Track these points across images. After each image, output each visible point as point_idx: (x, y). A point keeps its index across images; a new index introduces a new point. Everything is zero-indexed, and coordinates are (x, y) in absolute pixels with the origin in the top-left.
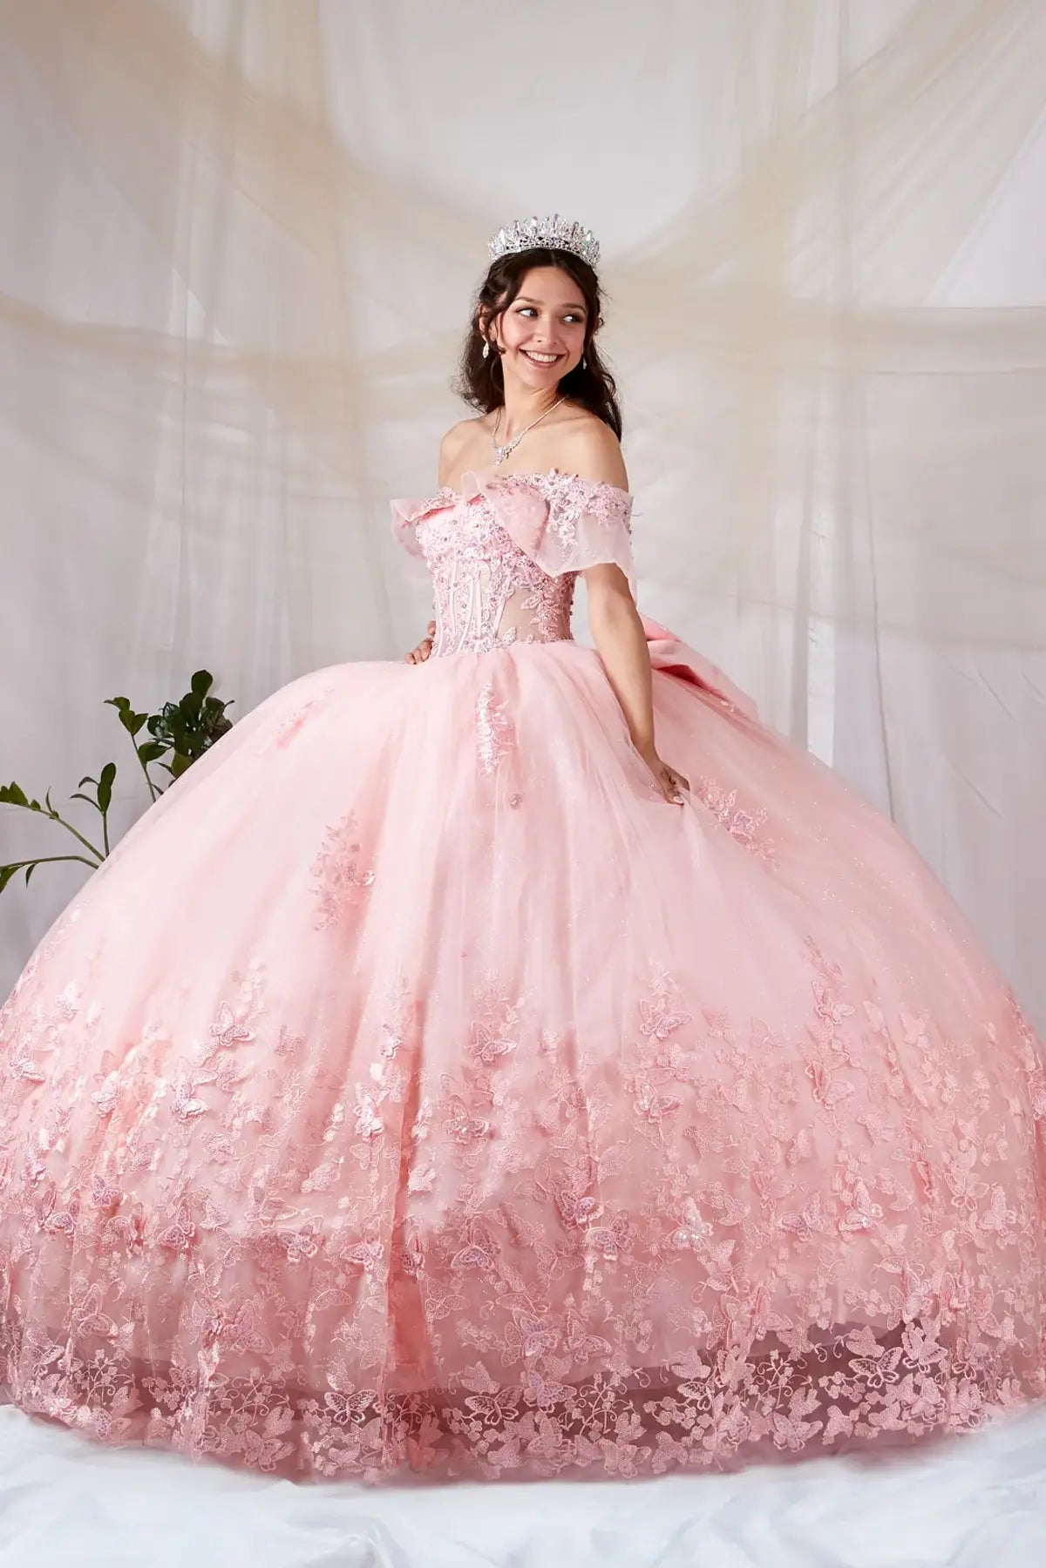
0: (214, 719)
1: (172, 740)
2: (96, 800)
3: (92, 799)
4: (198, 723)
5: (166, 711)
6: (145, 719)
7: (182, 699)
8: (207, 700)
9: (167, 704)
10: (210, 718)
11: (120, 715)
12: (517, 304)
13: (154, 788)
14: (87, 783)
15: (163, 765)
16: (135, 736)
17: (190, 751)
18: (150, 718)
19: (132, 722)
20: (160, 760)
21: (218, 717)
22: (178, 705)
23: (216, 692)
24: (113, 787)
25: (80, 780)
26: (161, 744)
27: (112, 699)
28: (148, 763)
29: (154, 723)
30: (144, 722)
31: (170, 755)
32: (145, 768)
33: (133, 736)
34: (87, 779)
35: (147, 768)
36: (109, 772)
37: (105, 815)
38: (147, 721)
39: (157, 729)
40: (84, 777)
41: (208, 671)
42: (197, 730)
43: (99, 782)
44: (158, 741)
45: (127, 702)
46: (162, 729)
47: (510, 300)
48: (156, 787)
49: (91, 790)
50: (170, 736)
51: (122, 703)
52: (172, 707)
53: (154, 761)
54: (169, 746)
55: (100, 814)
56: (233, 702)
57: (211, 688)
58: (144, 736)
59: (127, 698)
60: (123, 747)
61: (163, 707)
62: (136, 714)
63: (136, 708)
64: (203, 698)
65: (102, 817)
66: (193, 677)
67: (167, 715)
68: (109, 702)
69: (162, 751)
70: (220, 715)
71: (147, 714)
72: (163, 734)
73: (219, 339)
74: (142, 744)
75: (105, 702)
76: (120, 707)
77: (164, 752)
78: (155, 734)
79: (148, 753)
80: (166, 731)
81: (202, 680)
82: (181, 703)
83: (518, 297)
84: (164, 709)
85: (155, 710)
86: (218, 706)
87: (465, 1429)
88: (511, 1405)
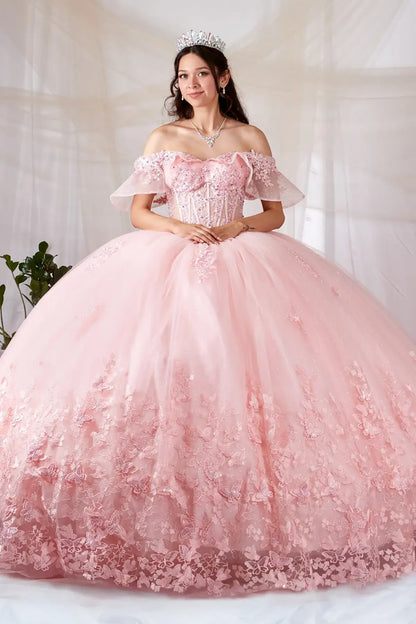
0: (49, 264)
4: (42, 265)
5: (27, 261)
7: (34, 255)
9: (27, 257)
10: (47, 263)
11: (6, 262)
13: (23, 296)
15: (27, 285)
18: (20, 264)
19: (12, 266)
20: (25, 282)
22: (32, 258)
23: (49, 252)
24: (4, 295)
26: (25, 275)
27: (3, 256)
28: (20, 284)
29: (21, 266)
30: (17, 265)
31: (29, 281)
32: (18, 286)
33: (12, 272)
35: (20, 287)
36: (3, 288)
39: (23, 269)
41: (46, 241)
42: (41, 269)
46: (25, 268)
48: (23, 294)
50: (29, 272)
51: (7, 257)
52: (30, 259)
53: (22, 283)
54: (28, 276)
56: (57, 255)
57: (47, 249)
58: (17, 272)
59: (10, 255)
60: (7, 278)
61: (25, 259)
62: (14, 262)
63: (14, 259)
64: (44, 254)
66: (40, 244)
69: (26, 278)
70: (52, 262)
71: (18, 262)
72: (26, 271)
73: (47, 91)
74: (17, 275)
76: (6, 259)
78: (22, 271)
79: (20, 280)
81: (43, 246)
82: (34, 257)
85: (22, 260)
86: (50, 257)
87: (321, 566)
88: (342, 555)
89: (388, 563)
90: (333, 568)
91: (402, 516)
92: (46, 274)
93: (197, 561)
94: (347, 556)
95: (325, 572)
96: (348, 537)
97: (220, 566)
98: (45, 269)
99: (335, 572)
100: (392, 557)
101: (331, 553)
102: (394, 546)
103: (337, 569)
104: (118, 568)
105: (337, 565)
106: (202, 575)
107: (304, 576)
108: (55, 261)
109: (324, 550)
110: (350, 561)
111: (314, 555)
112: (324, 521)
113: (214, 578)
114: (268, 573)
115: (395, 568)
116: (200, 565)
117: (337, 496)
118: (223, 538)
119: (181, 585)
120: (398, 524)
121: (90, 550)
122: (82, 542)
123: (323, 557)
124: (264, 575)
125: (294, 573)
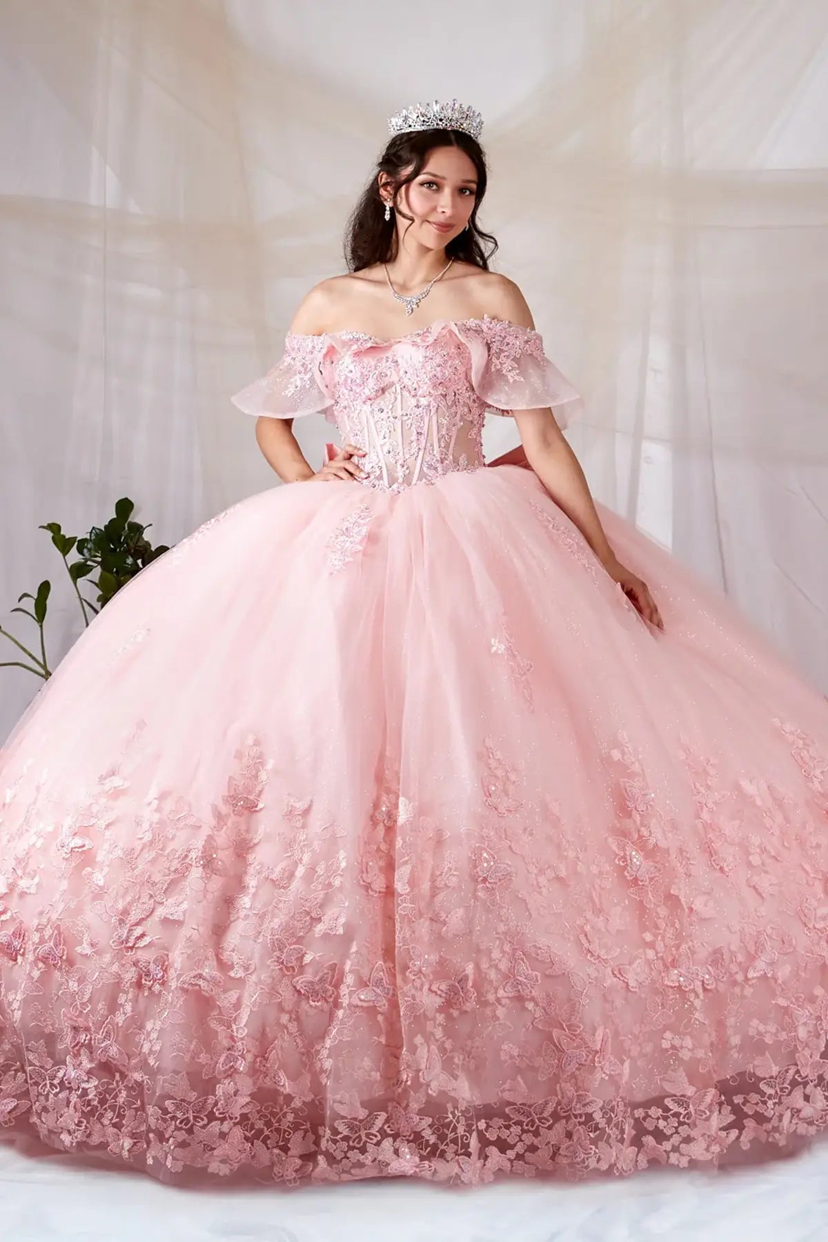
0: (135, 541)
1: (99, 559)
2: (33, 612)
3: (29, 611)
4: (121, 544)
5: (93, 535)
6: (75, 542)
7: (107, 523)
8: (128, 524)
9: (93, 528)
10: (131, 540)
11: (53, 538)
12: (421, 178)
13: (84, 603)
14: (25, 599)
15: (91, 582)
16: (66, 557)
17: (115, 570)
18: (79, 541)
19: (64, 544)
20: (89, 576)
21: (138, 540)
22: (103, 529)
23: (136, 517)
24: (48, 602)
25: (20, 596)
26: (89, 563)
27: (46, 525)
28: (78, 579)
29: (82, 545)
30: (74, 544)
31: (96, 573)
32: (75, 584)
33: (64, 556)
34: (25, 595)
35: (78, 585)
36: (45, 588)
37: (41, 626)
38: (76, 543)
39: (85, 551)
40: (22, 594)
41: (129, 498)
42: (120, 550)
43: (36, 597)
44: (86, 560)
45: (59, 527)
46: (89, 550)
47: (416, 173)
48: (85, 601)
49: (29, 604)
50: (97, 556)
51: (54, 528)
52: (98, 531)
53: (84, 578)
54: (95, 565)
55: (37, 625)
56: (151, 525)
57: (132, 513)
58: (74, 557)
59: (58, 523)
60: (56, 566)
61: (90, 531)
62: (67, 537)
63: (67, 532)
64: (126, 522)
65: (39, 628)
66: (117, 504)
67: (93, 537)
68: (43, 527)
69: (90, 569)
70: (140, 537)
71: (76, 538)
72: (90, 554)
73: (134, 208)
74: (74, 562)
75: (40, 527)
76: (52, 532)
77: (92, 570)
78: (84, 555)
79: (78, 571)
80: (93, 553)
81: (125, 507)
82: (106, 527)
83: (425, 171)
84: (91, 533)
85: (83, 534)
86: (138, 529)
87: (505, 1134)
88: (546, 1114)
89: (652, 1133)
90: (529, 1139)
91: (688, 1042)
92: (130, 561)
93: (254, 1117)
94: (556, 1116)
95: (512, 1147)
96: (556, 1079)
97: (296, 1127)
98: (127, 552)
99: (533, 1149)
100: (662, 1124)
101: (523, 1109)
102: (668, 1102)
103: (536, 1141)
104: (115, 1125)
105: (536, 1134)
106: (264, 1142)
107: (456, 1153)
108: (147, 536)
109: (509, 1104)
110: (560, 1127)
111: (487, 1112)
112: (505, 1047)
113: (285, 1149)
114: (378, 1144)
115: (667, 1146)
116: (259, 1125)
117: (533, 999)
118: (301, 1074)
119: (223, 1161)
120: (678, 1059)
121: (70, 1089)
122: (60, 1074)
123: (508, 1118)
124: (370, 1147)
125: (435, 1146)
